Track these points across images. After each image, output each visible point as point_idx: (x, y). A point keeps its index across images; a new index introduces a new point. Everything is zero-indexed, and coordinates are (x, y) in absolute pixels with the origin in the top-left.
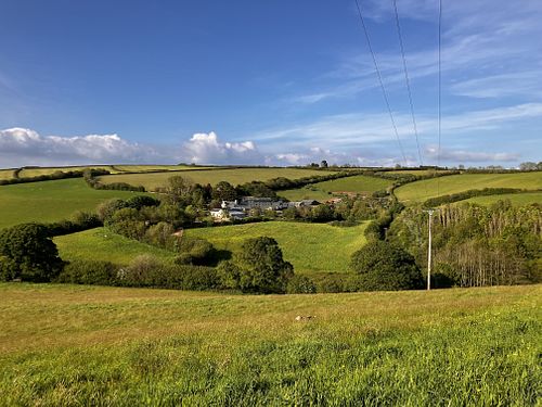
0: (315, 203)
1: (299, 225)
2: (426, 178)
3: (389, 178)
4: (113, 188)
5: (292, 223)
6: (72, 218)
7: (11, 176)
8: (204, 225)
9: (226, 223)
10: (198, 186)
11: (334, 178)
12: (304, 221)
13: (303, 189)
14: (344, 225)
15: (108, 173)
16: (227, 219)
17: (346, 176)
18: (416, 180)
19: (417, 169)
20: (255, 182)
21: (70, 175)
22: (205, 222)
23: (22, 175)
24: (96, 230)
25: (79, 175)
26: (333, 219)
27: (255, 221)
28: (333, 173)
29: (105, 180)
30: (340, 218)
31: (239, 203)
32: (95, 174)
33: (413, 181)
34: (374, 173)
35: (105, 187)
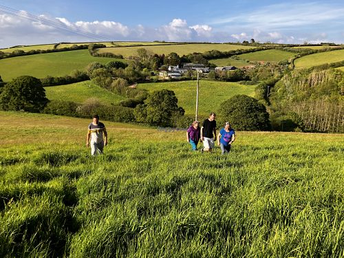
0: (234, 68)
1: (216, 83)
2: (321, 51)
3: (294, 52)
4: (104, 56)
5: (211, 82)
6: (72, 74)
7: (52, 48)
8: (151, 81)
9: (166, 81)
10: (156, 55)
11: (253, 51)
12: (221, 81)
13: (230, 58)
14: (248, 84)
15: (105, 47)
16: (167, 78)
17: (263, 49)
18: (313, 53)
19: (318, 45)
20: (195, 53)
21: (81, 48)
22: (152, 79)
23: (59, 47)
24: (85, 82)
25: (86, 47)
26: (242, 80)
27: (186, 79)
28: (253, 48)
29: (101, 51)
30: (248, 79)
31: (180, 67)
32: (96, 47)
33: (311, 54)
34: (283, 47)
35: (99, 55)
